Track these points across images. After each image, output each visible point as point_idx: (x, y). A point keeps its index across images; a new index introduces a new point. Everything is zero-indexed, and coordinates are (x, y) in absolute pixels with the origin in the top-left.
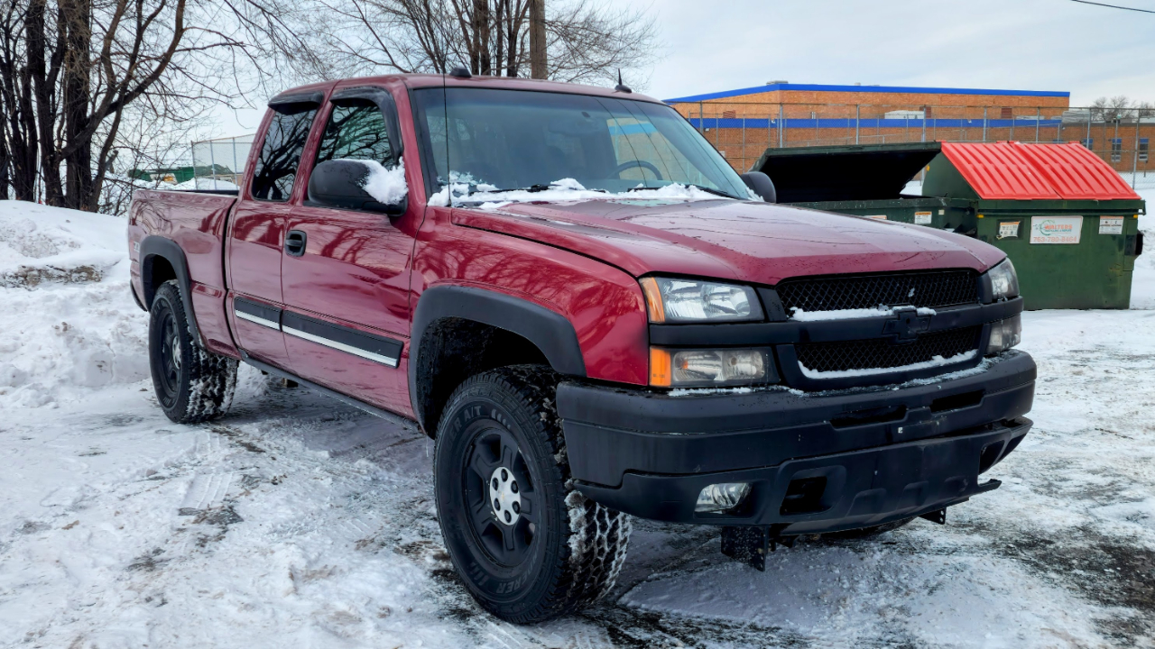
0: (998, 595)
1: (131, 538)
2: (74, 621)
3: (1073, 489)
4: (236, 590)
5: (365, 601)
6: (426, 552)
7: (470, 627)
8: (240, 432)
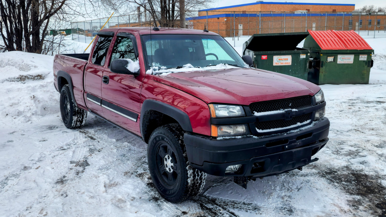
0: (319, 191)
1: (56, 172)
2: (40, 202)
3: (345, 152)
4: (88, 191)
5: (127, 195)
6: (145, 176)
7: (158, 204)
8: (88, 132)
